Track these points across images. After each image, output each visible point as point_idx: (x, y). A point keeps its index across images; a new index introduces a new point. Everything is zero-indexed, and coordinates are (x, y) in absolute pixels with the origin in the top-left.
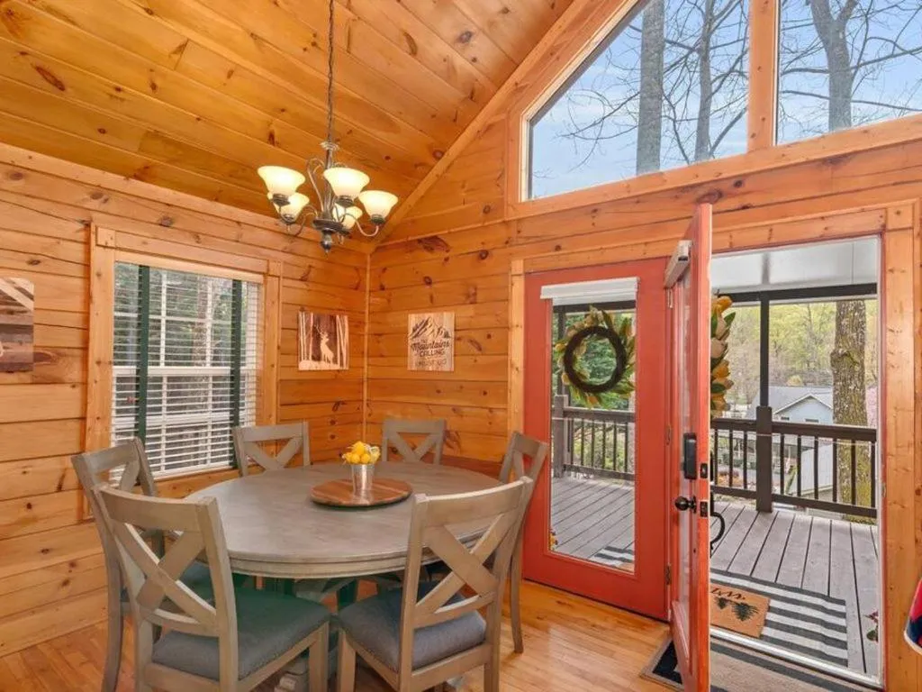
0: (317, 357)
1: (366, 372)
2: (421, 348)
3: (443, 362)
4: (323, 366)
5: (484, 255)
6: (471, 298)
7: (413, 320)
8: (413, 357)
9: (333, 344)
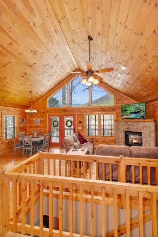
0: (22, 124)
1: (28, 125)
2: (36, 123)
3: (39, 124)
4: (23, 125)
5: (44, 113)
6: (42, 117)
7: (34, 119)
8: (35, 124)
9: (24, 123)
